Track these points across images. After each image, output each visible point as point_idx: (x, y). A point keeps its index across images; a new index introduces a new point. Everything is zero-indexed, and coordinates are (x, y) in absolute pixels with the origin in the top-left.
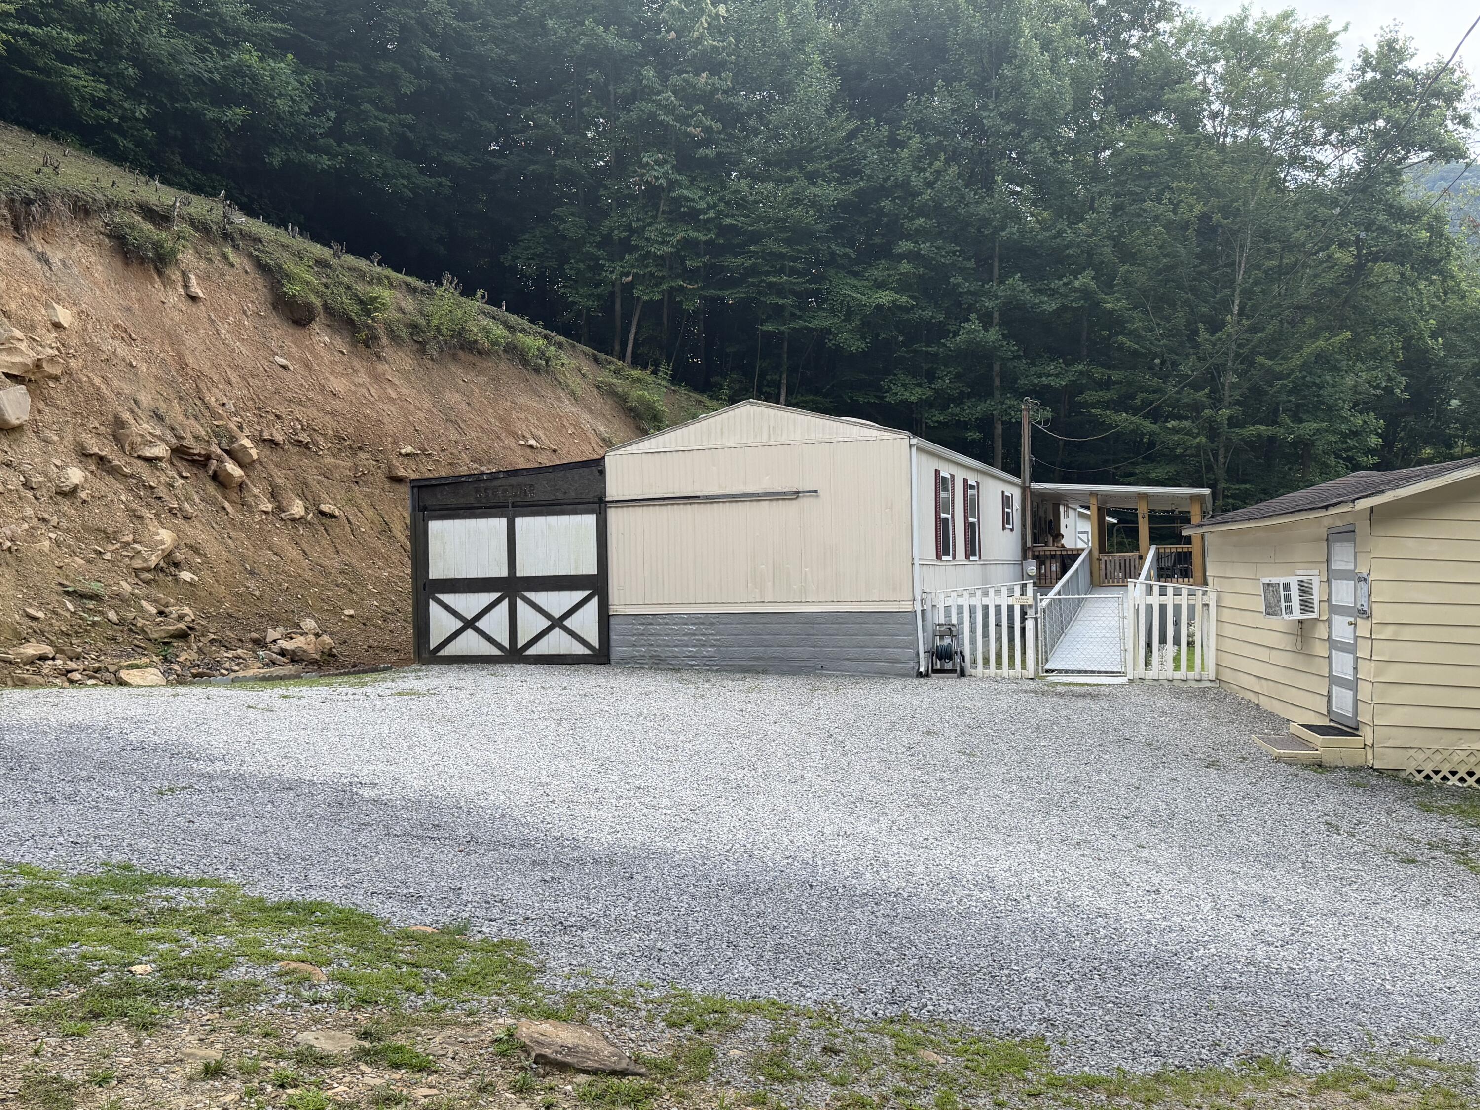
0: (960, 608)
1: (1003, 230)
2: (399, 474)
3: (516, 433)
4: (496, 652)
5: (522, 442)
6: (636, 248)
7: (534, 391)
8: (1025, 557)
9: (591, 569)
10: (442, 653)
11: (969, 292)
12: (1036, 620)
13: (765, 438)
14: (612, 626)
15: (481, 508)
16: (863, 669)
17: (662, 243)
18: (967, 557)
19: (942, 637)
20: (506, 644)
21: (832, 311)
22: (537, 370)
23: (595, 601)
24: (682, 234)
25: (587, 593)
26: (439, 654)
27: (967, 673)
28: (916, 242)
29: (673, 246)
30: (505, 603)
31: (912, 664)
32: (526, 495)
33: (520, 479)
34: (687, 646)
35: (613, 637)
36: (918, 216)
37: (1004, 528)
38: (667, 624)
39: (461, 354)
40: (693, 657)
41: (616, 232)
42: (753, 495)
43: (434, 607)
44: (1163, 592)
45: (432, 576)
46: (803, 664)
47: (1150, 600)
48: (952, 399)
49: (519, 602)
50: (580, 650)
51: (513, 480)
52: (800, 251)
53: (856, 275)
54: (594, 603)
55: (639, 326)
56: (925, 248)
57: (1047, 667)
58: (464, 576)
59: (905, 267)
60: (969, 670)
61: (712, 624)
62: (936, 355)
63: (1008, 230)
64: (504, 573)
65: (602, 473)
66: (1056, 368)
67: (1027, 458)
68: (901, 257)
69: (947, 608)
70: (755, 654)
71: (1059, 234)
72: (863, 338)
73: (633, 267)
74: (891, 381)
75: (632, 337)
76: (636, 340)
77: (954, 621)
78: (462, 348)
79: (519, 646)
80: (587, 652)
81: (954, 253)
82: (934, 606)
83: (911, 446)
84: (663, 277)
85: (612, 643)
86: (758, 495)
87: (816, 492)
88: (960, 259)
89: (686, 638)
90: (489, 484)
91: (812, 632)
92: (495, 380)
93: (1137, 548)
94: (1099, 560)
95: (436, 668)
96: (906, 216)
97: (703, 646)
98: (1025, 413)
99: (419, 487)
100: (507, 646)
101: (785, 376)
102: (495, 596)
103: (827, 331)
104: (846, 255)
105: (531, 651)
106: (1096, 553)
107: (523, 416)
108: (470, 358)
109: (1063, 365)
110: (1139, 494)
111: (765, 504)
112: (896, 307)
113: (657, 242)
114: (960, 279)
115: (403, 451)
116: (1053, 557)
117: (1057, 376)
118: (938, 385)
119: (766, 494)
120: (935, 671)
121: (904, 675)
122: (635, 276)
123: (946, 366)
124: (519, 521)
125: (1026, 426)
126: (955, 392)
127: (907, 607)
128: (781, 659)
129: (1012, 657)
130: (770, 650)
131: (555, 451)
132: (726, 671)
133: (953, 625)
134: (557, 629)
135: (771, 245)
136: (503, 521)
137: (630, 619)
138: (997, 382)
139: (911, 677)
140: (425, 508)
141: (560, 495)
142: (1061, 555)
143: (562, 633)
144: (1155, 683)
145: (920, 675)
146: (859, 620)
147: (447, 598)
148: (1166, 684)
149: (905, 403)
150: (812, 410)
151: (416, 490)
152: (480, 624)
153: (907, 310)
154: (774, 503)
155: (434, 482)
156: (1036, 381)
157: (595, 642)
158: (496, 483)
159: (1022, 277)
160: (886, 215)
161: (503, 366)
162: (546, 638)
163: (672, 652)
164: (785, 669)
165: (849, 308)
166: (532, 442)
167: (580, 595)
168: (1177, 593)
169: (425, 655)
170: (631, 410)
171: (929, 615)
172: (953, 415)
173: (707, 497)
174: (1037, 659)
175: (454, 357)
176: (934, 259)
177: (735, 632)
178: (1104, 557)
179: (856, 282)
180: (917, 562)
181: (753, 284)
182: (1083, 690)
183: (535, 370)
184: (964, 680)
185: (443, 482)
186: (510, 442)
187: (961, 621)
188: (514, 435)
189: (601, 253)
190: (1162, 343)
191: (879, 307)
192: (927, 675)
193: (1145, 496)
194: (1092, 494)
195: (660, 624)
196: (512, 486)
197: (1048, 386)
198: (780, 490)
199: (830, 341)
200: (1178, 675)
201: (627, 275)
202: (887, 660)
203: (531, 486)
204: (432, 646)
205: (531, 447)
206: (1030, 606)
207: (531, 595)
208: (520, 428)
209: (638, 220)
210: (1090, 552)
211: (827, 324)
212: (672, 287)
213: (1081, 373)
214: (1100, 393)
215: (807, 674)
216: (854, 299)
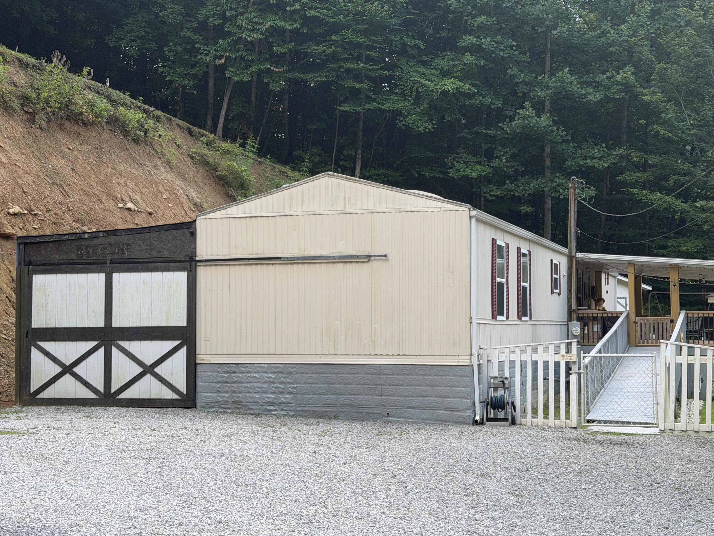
0: (512, 363)
1: (555, 28)
2: (7, 231)
3: (116, 197)
4: (92, 396)
5: (121, 205)
6: (229, 33)
7: (134, 160)
8: (570, 319)
9: (182, 322)
10: (41, 396)
11: (524, 82)
12: (579, 375)
13: (341, 207)
14: (198, 374)
15: (81, 264)
16: (424, 416)
17: (252, 30)
18: (519, 318)
19: (496, 389)
20: (101, 388)
21: (403, 95)
22: (136, 141)
23: (184, 350)
24: (271, 23)
25: (177, 343)
26: (39, 397)
27: (518, 422)
28: (478, 37)
29: (262, 34)
30: (101, 351)
31: (468, 413)
32: (123, 253)
33: (118, 239)
34: (266, 393)
35: (199, 383)
36: (480, 14)
37: (552, 292)
38: (249, 372)
39: (67, 124)
40: (272, 403)
41: (211, 19)
42: (329, 257)
43: (35, 354)
44: (691, 353)
45: (33, 326)
46: (371, 411)
47: (679, 359)
48: (508, 176)
49: (114, 350)
50: (169, 395)
51: (112, 240)
52: (375, 42)
53: (424, 64)
54: (183, 352)
55: (229, 103)
56: (486, 42)
57: (588, 418)
58: (64, 326)
59: (468, 58)
60: (519, 419)
61: (290, 373)
62: (494, 137)
63: (559, 29)
64: (102, 324)
65: (193, 234)
66: (599, 151)
67: (573, 230)
68: (465, 49)
69: (501, 364)
70: (328, 402)
71: (604, 33)
72: (431, 120)
73: (225, 50)
74: (454, 159)
75: (223, 113)
76: (226, 116)
77: (507, 374)
78: (68, 119)
79: (113, 391)
80: (176, 397)
81: (511, 47)
82: (489, 361)
83: (471, 217)
84: (253, 60)
85: (198, 389)
86: (334, 257)
87: (386, 256)
88: (516, 53)
89: (265, 386)
90: (89, 242)
91: (379, 382)
92: (98, 148)
93: (668, 313)
94: (635, 322)
95: (36, 409)
96: (470, 14)
97: (281, 393)
98: (572, 191)
99: (25, 244)
100: (102, 390)
101: (359, 152)
102: (92, 344)
103: (399, 113)
104: (416, 46)
105: (124, 395)
106: (633, 316)
107: (122, 181)
108: (76, 127)
109: (605, 149)
110: (671, 265)
111: (340, 266)
112: (459, 93)
113: (248, 29)
114: (516, 71)
115: (11, 211)
116: (595, 319)
117: (600, 159)
118: (495, 163)
119: (340, 257)
120: (489, 420)
121: (461, 423)
122: (228, 59)
123: (503, 146)
124: (116, 276)
125: (572, 202)
126: (511, 171)
127: (464, 361)
128: (351, 406)
129: (557, 408)
130: (341, 398)
131: (150, 214)
132: (301, 416)
133: (506, 378)
134: (148, 376)
135: (349, 35)
136: (102, 277)
137: (216, 368)
138: (548, 162)
139: (468, 424)
140: (30, 263)
141: (154, 254)
142: (602, 318)
143: (152, 378)
144: (683, 434)
145: (476, 423)
146: (422, 372)
147: (48, 346)
148: (693, 435)
149: (466, 178)
150: (383, 182)
151: (22, 247)
152: (77, 370)
153: (470, 96)
154: (348, 265)
155: (38, 240)
156: (582, 163)
157: (183, 388)
158: (96, 241)
159: (570, 70)
160: (453, 12)
161: (105, 136)
162: (137, 384)
163: (252, 398)
164: (355, 415)
165: (418, 93)
166: (130, 205)
167: (170, 345)
168: (703, 354)
169: (26, 397)
170: (221, 178)
171: (484, 368)
172: (509, 190)
173: (288, 259)
174: (580, 410)
175: (61, 127)
176: (493, 52)
177: (310, 381)
178: (640, 320)
179: (424, 70)
180: (474, 321)
181: (333, 69)
182: (619, 438)
183: (134, 140)
184: (515, 428)
185: (47, 239)
186: (110, 204)
187: (513, 375)
188: (114, 198)
189: (197, 37)
190: (692, 132)
191: (445, 93)
192: (482, 423)
193: (676, 267)
194: (630, 263)
195: (242, 372)
196: (111, 245)
197: (593, 167)
198: (353, 253)
199: (401, 121)
200: (704, 427)
201: (220, 57)
202: (446, 409)
203: (128, 245)
204: (32, 391)
205: (129, 209)
206: (574, 363)
207: (125, 344)
208: (120, 192)
209: (231, 9)
210: (628, 315)
211: (398, 106)
212: (260, 70)
213: (622, 157)
214: (638, 174)
215: (375, 420)
216: (423, 85)
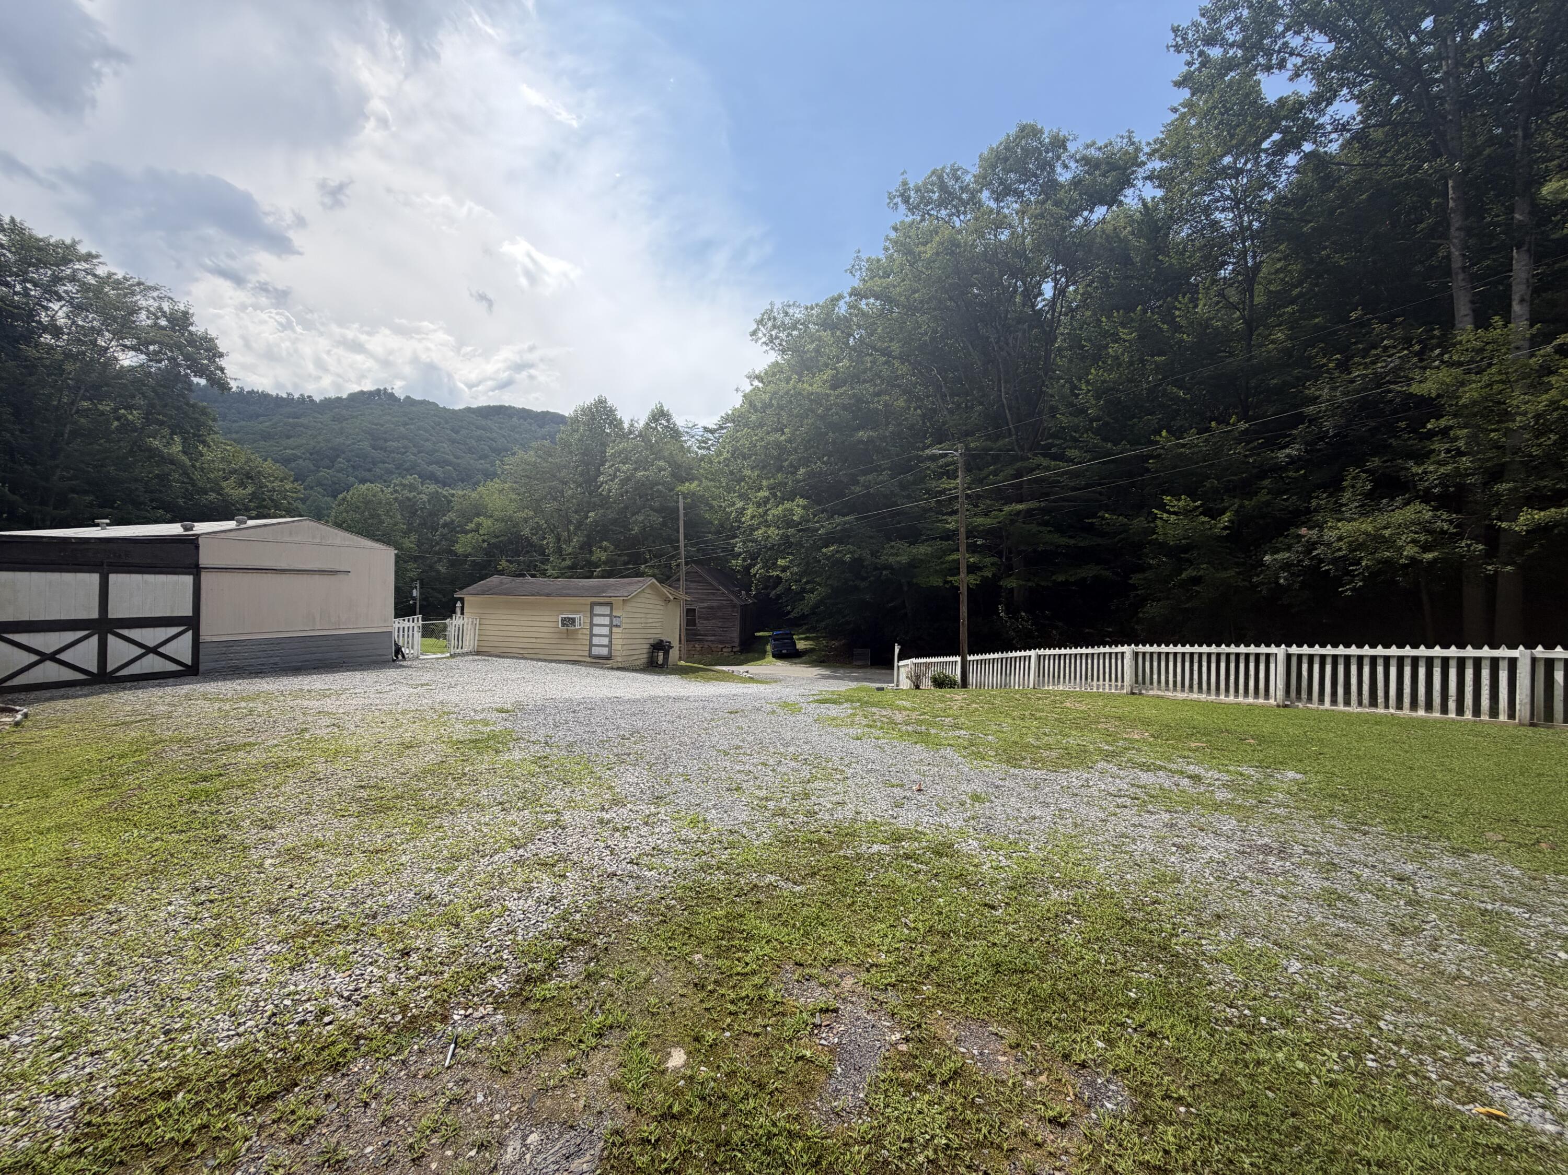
4: (80, 676)
9: (186, 612)
10: (9, 684)
13: (318, 540)
14: (202, 650)
15: (66, 565)
16: (365, 661)
20: (93, 669)
23: (190, 633)
25: (181, 629)
26: (6, 684)
30: (94, 638)
32: (122, 558)
33: (114, 546)
35: (202, 657)
38: (244, 645)
40: (264, 665)
42: (311, 571)
46: (333, 662)
49: (111, 639)
50: (173, 668)
51: (107, 546)
54: (189, 634)
58: (42, 619)
64: (95, 615)
65: (197, 547)
70: (304, 659)
79: (108, 671)
80: (180, 668)
83: (393, 555)
85: (202, 661)
86: (314, 571)
87: (348, 572)
89: (259, 653)
90: (75, 547)
91: (342, 644)
97: (272, 656)
100: (94, 671)
102: (82, 633)
105: (123, 672)
111: (317, 576)
119: (319, 571)
124: (113, 577)
127: (390, 629)
128: (321, 660)
130: (314, 656)
132: (284, 670)
134: (151, 655)
136: (95, 578)
137: (216, 644)
141: (157, 561)
143: (155, 656)
146: (367, 637)
147: (19, 637)
154: (322, 576)
157: (188, 661)
158: (86, 546)
162: (138, 662)
163: (249, 663)
167: (176, 630)
173: (281, 570)
177: (293, 647)
195: (239, 646)
196: (105, 550)
198: (327, 569)
202: (378, 655)
203: (126, 552)
207: (125, 632)
